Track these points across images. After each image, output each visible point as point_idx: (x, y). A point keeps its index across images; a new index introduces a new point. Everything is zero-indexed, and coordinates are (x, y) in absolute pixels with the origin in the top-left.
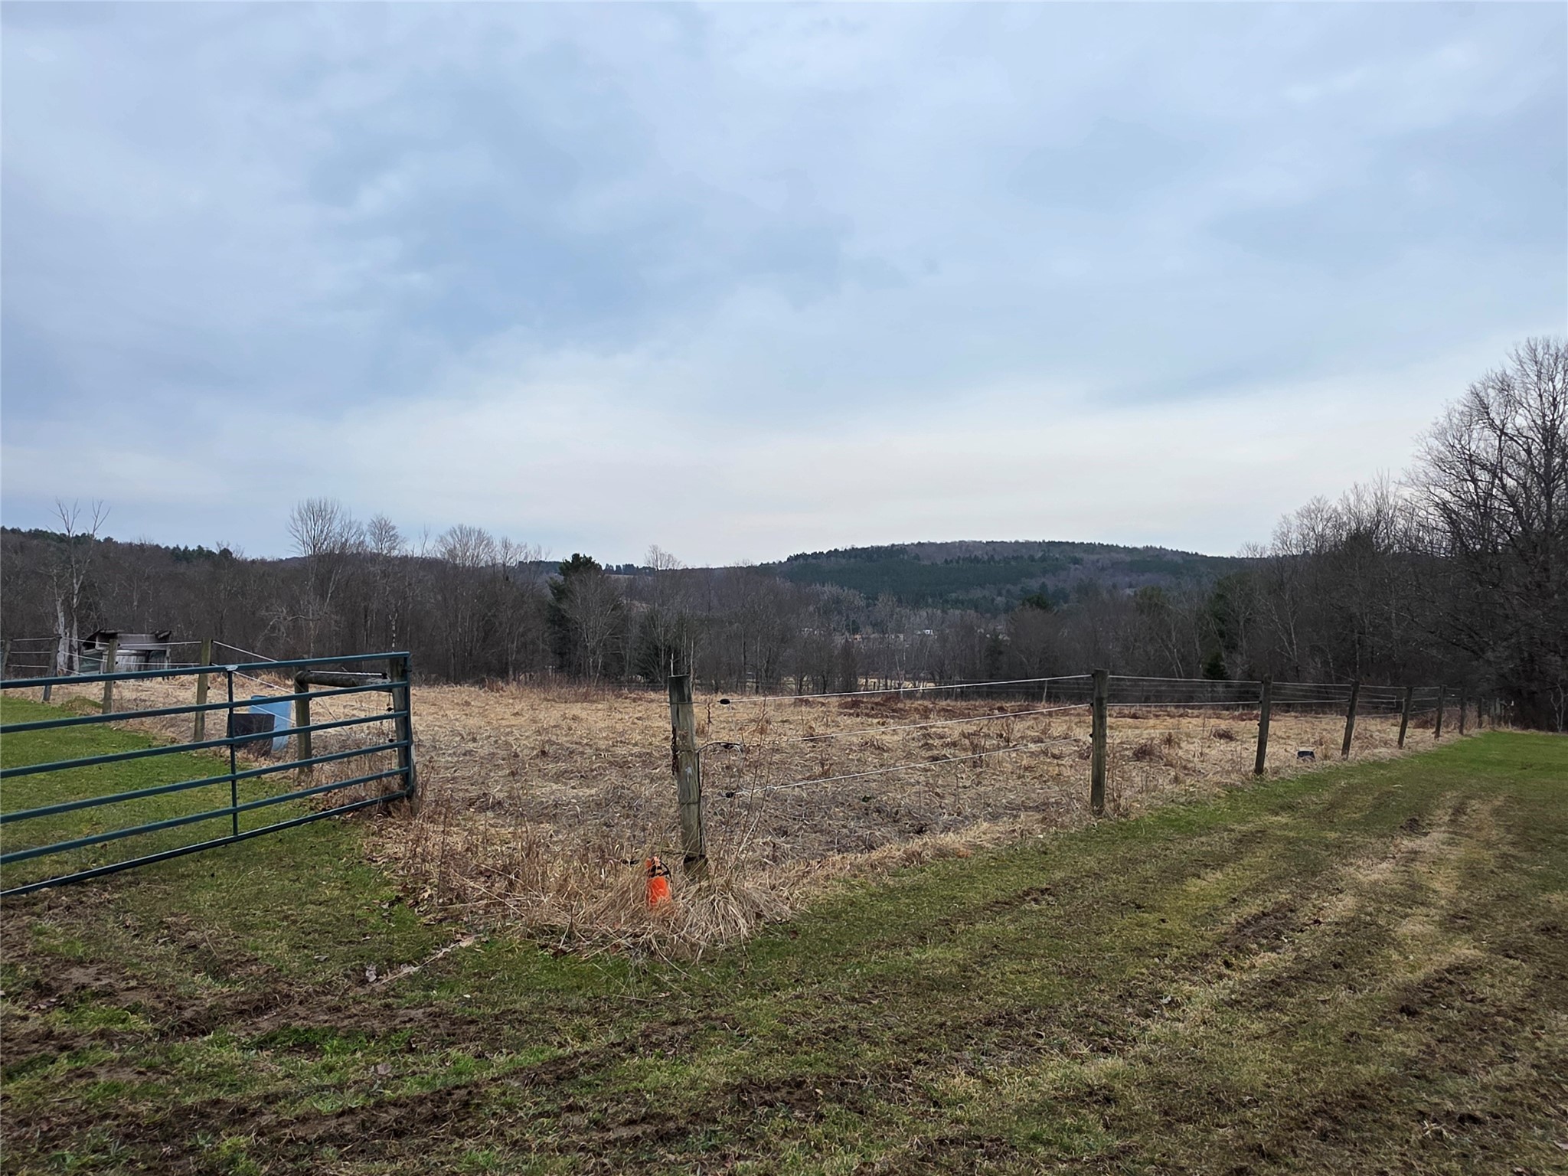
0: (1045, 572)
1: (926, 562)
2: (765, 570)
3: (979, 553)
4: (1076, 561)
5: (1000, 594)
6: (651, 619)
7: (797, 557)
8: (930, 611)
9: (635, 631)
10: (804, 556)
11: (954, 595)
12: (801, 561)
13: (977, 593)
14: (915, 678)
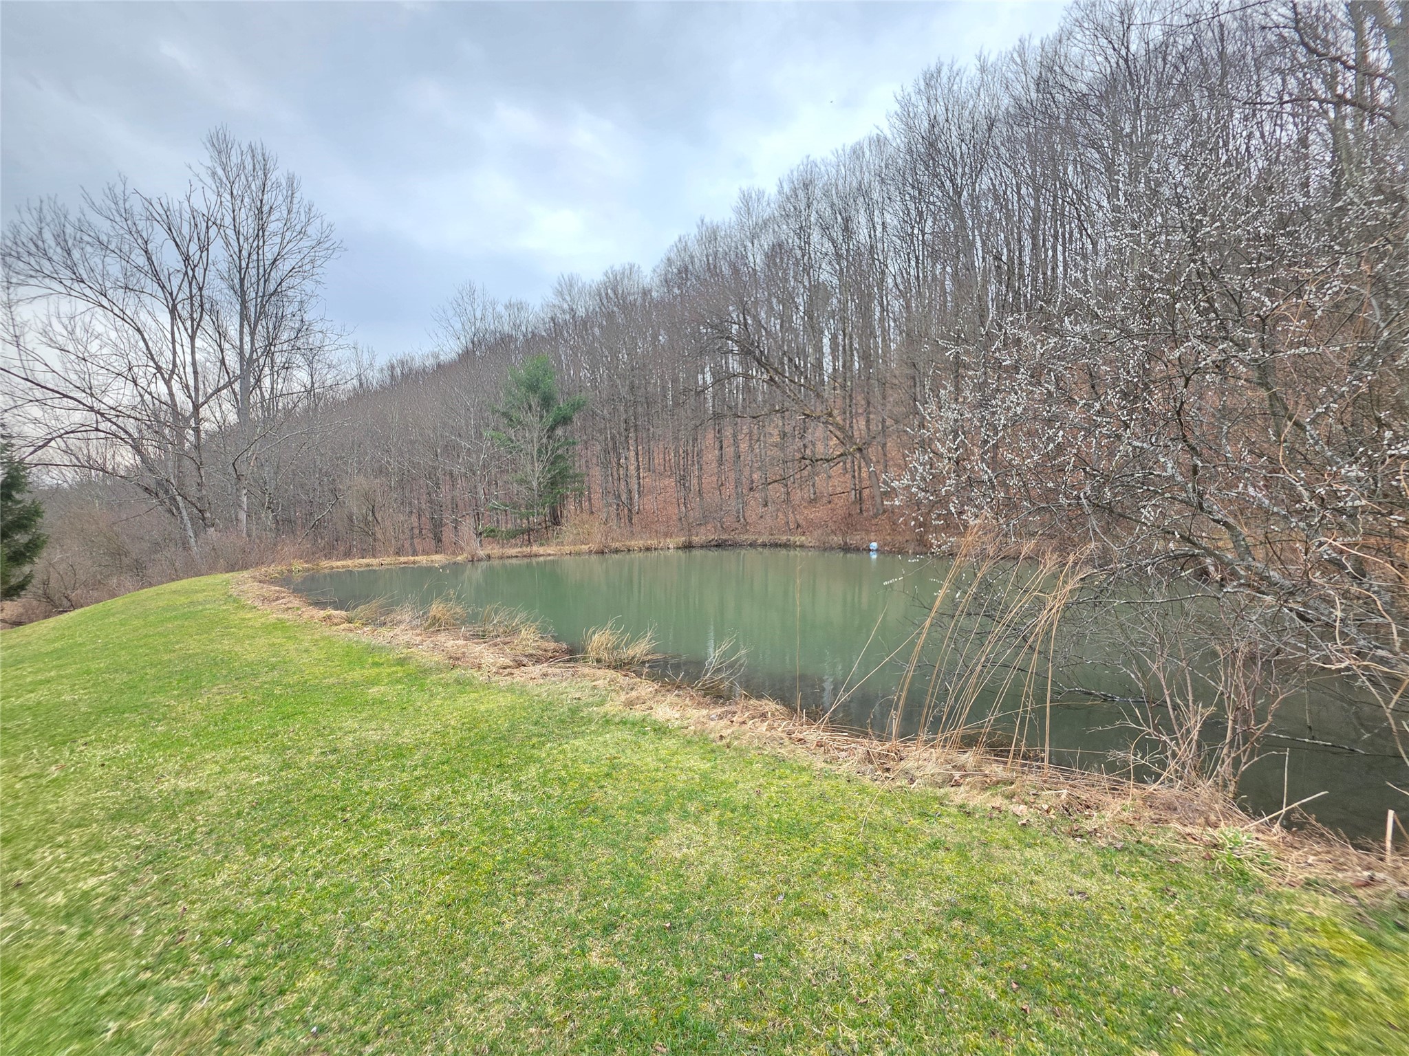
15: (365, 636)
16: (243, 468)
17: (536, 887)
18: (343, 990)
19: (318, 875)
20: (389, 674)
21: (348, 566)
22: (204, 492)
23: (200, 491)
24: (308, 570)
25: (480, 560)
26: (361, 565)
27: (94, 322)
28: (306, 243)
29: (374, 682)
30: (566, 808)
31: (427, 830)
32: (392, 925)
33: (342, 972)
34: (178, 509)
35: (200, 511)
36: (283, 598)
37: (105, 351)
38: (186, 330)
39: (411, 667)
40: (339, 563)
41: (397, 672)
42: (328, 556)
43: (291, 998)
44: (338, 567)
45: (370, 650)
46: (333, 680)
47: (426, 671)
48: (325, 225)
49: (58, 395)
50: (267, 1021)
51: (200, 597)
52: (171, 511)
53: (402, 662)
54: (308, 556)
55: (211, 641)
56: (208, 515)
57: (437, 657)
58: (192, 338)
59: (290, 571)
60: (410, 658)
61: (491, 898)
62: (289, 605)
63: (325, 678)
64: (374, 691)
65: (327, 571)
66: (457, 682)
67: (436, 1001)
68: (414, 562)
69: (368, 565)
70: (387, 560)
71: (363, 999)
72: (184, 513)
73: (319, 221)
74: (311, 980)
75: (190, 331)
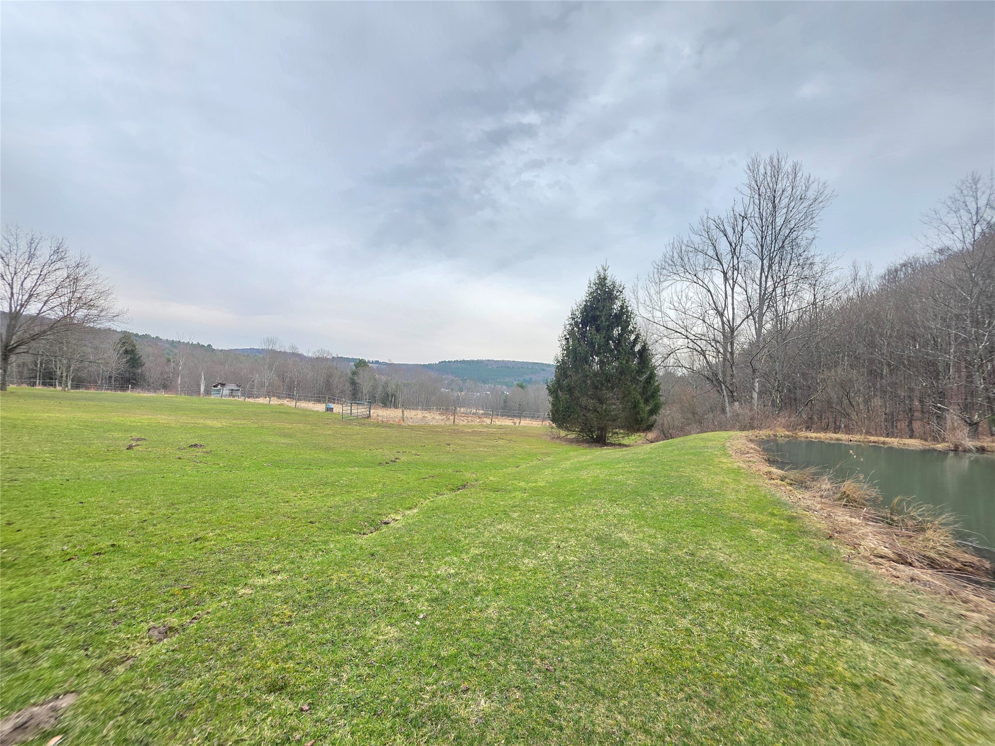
0: (532, 373)
1: (490, 367)
2: (429, 367)
3: (509, 365)
4: (543, 370)
5: (515, 380)
6: (386, 384)
7: (442, 362)
8: (489, 385)
9: (380, 389)
10: (445, 362)
11: (499, 380)
12: (444, 363)
13: (507, 380)
14: (477, 409)
15: (784, 493)
16: (758, 365)
17: (696, 697)
18: (579, 656)
19: (622, 607)
20: (775, 524)
21: (820, 438)
22: (734, 380)
23: (732, 379)
24: (788, 437)
25: (965, 451)
26: (831, 439)
27: (690, 292)
28: (806, 204)
29: (759, 525)
30: (781, 677)
31: (684, 623)
32: (619, 649)
33: (587, 650)
34: (722, 390)
35: (731, 392)
36: (751, 453)
37: (693, 306)
38: (730, 285)
39: (796, 525)
40: (814, 435)
41: (782, 525)
42: (808, 428)
43: (567, 643)
44: (811, 438)
45: (778, 503)
46: (737, 515)
47: (805, 533)
48: (821, 184)
49: (673, 332)
50: (556, 643)
51: (710, 444)
52: (718, 391)
53: (791, 519)
54: (793, 427)
55: (697, 471)
56: (735, 394)
57: (823, 526)
58: (733, 289)
59: (775, 436)
60: (799, 518)
61: (669, 678)
62: (751, 459)
63: (733, 512)
64: (754, 532)
65: (803, 439)
66: (821, 551)
67: (597, 692)
68: (884, 443)
69: (837, 439)
70: (858, 437)
71: (581, 666)
72: (725, 392)
73: (816, 184)
74: (577, 643)
75: (731, 285)
